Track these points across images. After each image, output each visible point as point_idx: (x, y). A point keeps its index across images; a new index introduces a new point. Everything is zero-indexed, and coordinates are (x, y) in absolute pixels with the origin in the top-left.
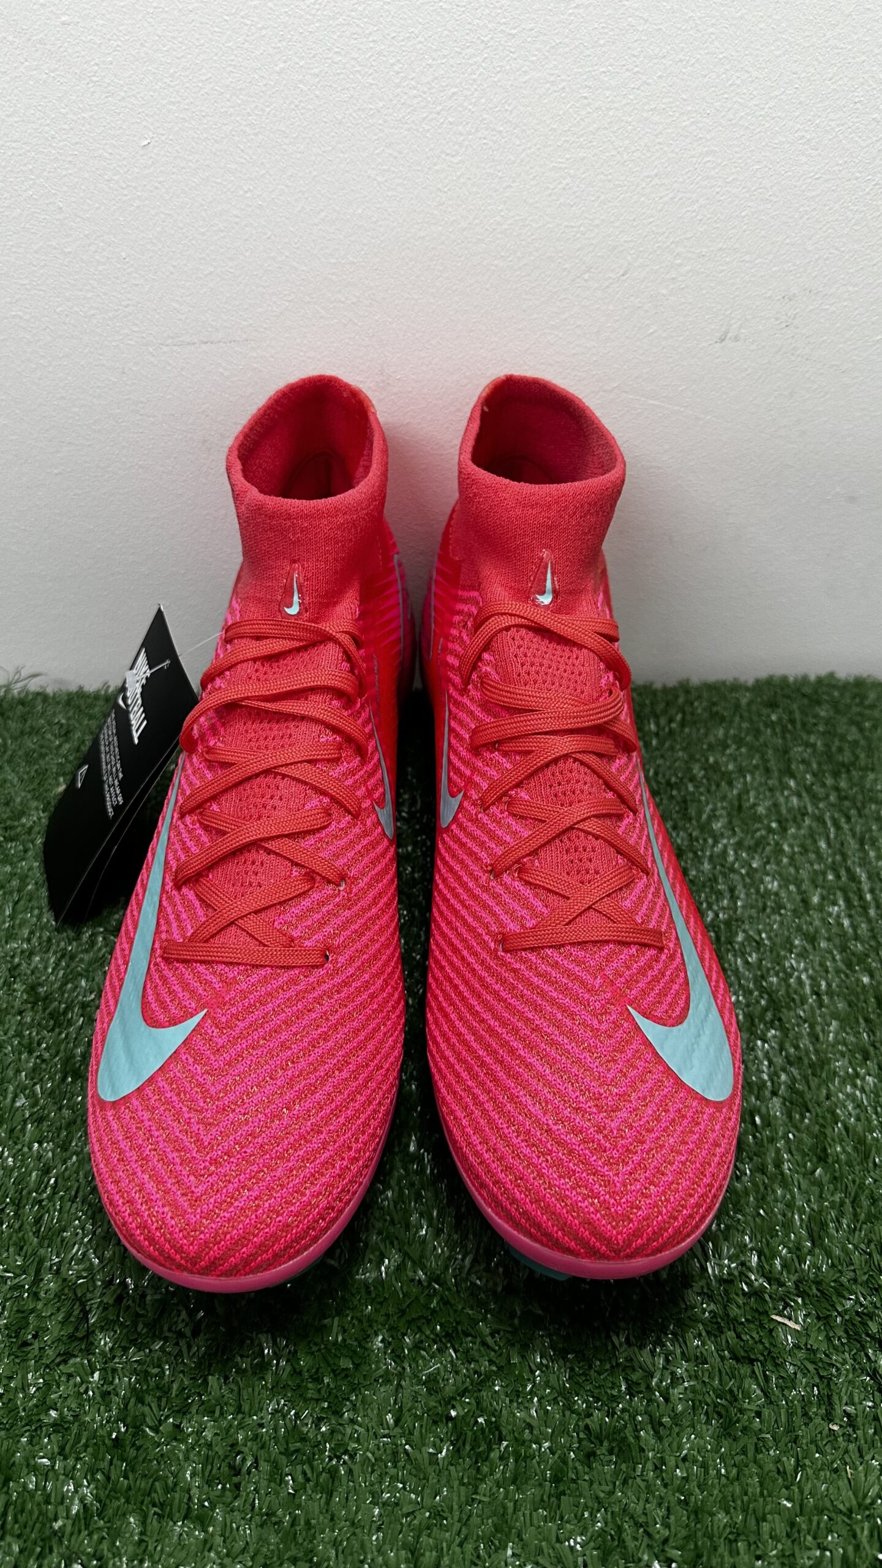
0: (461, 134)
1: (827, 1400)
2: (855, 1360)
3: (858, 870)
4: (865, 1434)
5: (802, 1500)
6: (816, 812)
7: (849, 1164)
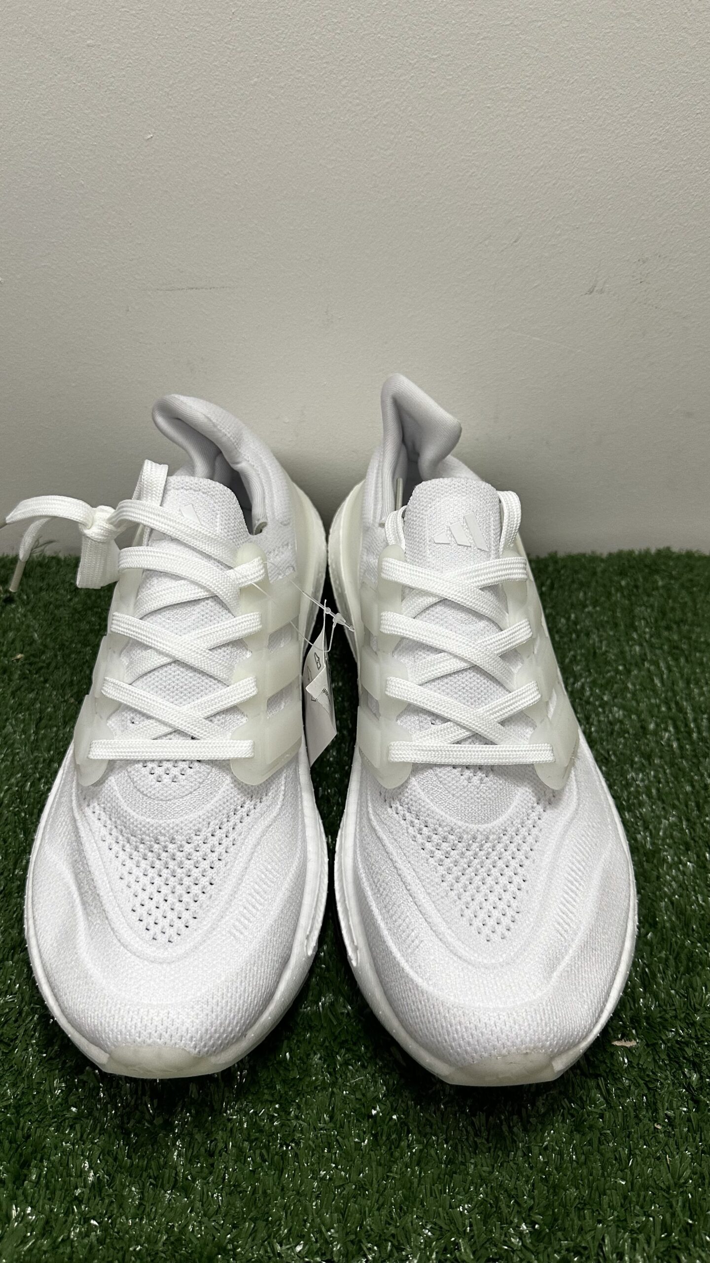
0: (392, 133)
1: (653, 1107)
2: (674, 1076)
3: (685, 703)
4: (681, 1131)
5: (633, 1180)
6: (654, 658)
7: (673, 929)
